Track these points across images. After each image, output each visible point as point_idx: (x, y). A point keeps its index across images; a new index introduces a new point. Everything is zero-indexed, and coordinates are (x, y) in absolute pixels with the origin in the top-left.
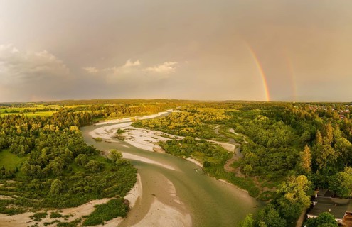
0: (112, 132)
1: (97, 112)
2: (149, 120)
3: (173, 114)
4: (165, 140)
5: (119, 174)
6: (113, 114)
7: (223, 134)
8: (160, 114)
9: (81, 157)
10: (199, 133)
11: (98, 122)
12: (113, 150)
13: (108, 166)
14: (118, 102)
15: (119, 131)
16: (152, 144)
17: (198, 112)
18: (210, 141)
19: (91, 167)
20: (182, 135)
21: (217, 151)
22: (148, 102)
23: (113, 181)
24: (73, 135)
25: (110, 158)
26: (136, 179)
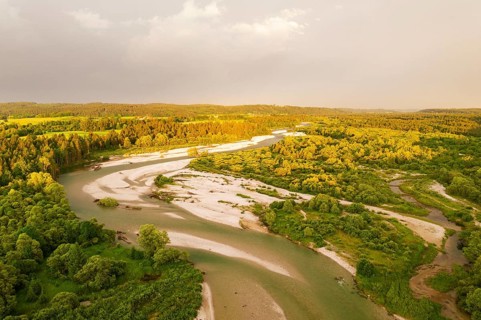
0: (143, 184)
1: (104, 134)
2: (231, 153)
3: (287, 141)
4: (267, 200)
5: (161, 289)
6: (144, 139)
7: (412, 194)
8: (257, 140)
9: (66, 251)
10: (350, 188)
11: (106, 159)
12: (146, 227)
13: (136, 269)
14: (157, 110)
15: (160, 181)
16: (237, 211)
17: (349, 138)
18: (377, 209)
19: (91, 275)
20: (308, 191)
21: (393, 237)
22: (228, 112)
23: (147, 307)
24: (37, 195)
25: (139, 247)
26: (201, 298)
